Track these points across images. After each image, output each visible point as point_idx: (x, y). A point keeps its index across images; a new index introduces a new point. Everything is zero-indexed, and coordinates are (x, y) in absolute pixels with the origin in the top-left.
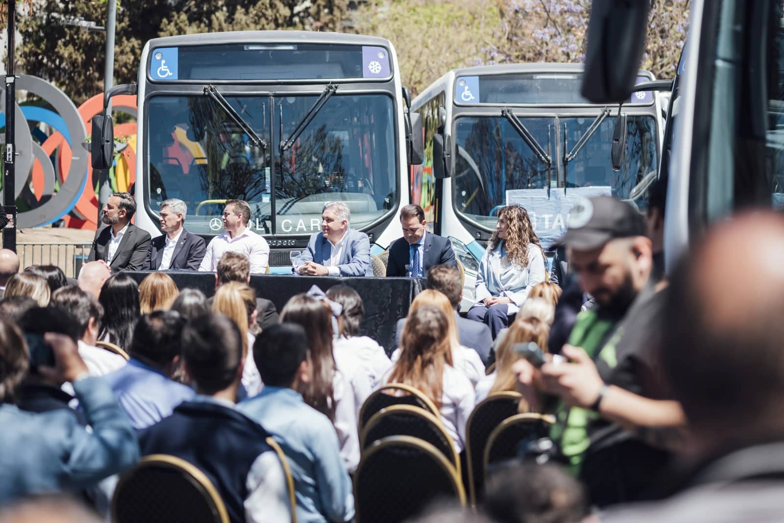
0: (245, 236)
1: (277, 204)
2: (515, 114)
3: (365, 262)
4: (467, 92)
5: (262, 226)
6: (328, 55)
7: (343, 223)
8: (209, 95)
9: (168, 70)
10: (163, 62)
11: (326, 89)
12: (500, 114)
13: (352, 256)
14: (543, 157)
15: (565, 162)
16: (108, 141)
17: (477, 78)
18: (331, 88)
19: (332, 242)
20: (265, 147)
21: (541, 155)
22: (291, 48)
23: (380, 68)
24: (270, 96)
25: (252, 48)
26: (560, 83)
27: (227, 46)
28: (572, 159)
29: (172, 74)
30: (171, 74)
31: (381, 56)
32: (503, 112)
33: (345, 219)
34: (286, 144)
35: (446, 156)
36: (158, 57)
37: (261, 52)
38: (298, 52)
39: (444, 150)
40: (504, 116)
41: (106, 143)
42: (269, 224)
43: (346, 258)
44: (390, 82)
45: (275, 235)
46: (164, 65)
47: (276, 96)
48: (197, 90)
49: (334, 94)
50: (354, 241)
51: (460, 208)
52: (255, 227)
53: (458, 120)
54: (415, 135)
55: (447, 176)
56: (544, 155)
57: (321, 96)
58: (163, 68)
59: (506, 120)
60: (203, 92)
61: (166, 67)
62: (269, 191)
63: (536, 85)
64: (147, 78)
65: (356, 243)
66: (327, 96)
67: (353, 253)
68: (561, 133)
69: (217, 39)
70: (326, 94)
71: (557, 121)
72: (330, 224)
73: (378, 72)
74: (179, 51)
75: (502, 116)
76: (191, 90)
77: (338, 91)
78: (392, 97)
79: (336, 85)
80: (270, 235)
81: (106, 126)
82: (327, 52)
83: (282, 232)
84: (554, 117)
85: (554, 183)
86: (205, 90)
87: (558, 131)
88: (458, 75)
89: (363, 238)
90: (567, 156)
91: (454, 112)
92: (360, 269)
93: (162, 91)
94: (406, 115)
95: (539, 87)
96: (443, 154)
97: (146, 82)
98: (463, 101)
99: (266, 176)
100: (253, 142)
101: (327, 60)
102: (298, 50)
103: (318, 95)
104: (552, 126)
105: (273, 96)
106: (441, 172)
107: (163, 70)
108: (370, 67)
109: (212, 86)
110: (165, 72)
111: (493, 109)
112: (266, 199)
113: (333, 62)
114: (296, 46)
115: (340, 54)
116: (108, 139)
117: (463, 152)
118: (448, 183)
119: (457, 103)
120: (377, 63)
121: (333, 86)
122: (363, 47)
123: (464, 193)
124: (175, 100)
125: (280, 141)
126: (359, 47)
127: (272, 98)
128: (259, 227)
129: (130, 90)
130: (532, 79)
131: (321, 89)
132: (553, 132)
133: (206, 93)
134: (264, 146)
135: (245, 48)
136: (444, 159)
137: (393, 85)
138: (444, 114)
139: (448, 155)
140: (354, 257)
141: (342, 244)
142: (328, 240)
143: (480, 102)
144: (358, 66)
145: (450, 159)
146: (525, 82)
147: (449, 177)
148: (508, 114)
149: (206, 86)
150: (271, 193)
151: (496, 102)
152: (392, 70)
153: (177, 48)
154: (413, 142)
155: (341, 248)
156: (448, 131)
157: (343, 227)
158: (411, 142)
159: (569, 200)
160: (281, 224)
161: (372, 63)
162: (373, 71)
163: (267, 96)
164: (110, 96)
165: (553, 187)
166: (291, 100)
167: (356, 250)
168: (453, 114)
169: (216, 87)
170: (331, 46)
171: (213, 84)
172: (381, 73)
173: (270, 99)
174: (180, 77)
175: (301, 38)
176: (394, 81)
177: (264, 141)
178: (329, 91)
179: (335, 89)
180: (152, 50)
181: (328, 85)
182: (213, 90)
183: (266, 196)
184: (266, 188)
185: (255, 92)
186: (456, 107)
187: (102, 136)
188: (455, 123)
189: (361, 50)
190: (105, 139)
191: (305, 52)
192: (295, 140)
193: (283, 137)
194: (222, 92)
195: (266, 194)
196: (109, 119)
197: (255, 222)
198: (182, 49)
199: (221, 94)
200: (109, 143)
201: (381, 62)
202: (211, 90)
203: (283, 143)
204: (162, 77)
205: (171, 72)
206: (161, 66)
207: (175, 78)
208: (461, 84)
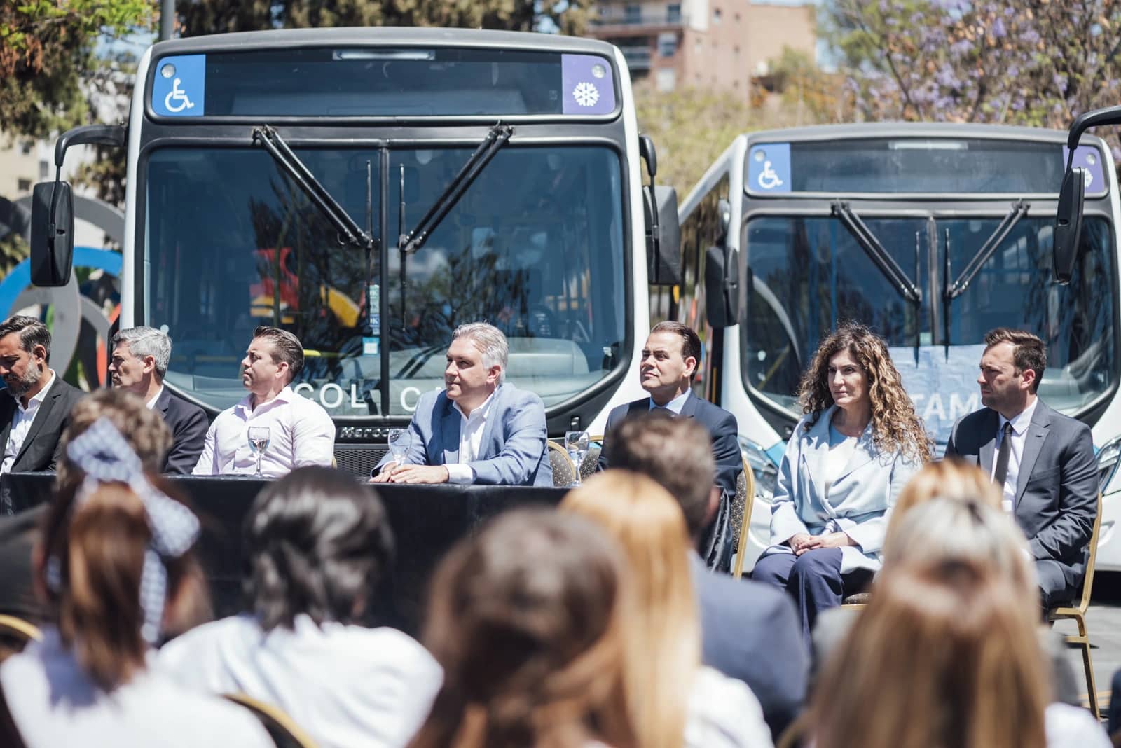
0: (280, 402)
1: (392, 360)
2: (855, 212)
3: (529, 456)
4: (768, 173)
5: (363, 400)
6: (496, 71)
7: (493, 371)
8: (264, 146)
9: (185, 98)
10: (177, 82)
11: (491, 134)
12: (828, 211)
13: (505, 440)
14: (906, 290)
15: (946, 298)
16: (62, 232)
17: (788, 147)
18: (501, 133)
19: (462, 409)
20: (370, 246)
21: (903, 286)
22: (423, 56)
23: (596, 95)
24: (381, 148)
25: (347, 56)
26: (937, 159)
27: (300, 52)
28: (960, 294)
29: (192, 105)
30: (190, 105)
31: (598, 74)
32: (833, 208)
33: (496, 363)
34: (409, 241)
35: (730, 287)
36: (167, 74)
37: (370, 66)
38: (436, 67)
39: (726, 275)
40: (835, 216)
41: (57, 235)
42: (376, 395)
43: (493, 447)
44: (615, 124)
45: (388, 417)
46: (179, 88)
47: (393, 147)
48: (240, 135)
49: (506, 144)
50: (509, 410)
51: (756, 383)
52: (350, 401)
53: (752, 223)
54: (664, 228)
55: (731, 322)
56: (908, 286)
57: (479, 149)
58: (176, 93)
59: (837, 221)
60: (251, 140)
61: (183, 92)
62: (376, 332)
63: (894, 159)
64: (146, 113)
65: (514, 412)
66: (492, 149)
67: (507, 434)
68: (939, 247)
69: (281, 39)
70: (489, 143)
71: (931, 226)
72: (465, 373)
73: (591, 103)
74: (208, 62)
75: (832, 216)
76: (230, 134)
77: (512, 139)
78: (620, 153)
79: (510, 127)
80: (379, 417)
81: (59, 201)
82: (495, 64)
83: (400, 410)
84: (926, 218)
85: (925, 338)
86: (255, 137)
87: (935, 243)
88: (752, 143)
89: (530, 403)
90: (951, 287)
91: (745, 208)
92: (517, 470)
93: (172, 138)
94: (647, 190)
95: (899, 164)
96: (725, 283)
97: (143, 120)
98: (759, 187)
99: (372, 303)
100: (346, 235)
101: (495, 80)
102: (438, 59)
103: (474, 146)
104: (923, 234)
105: (387, 148)
106: (718, 316)
107: (176, 97)
108: (576, 94)
109: (269, 128)
110: (180, 102)
111: (817, 203)
112: (371, 347)
113: (503, 87)
114: (433, 52)
115: (519, 69)
116: (63, 228)
117: (761, 286)
118: (733, 335)
119: (750, 191)
120: (591, 87)
121: (504, 129)
122: (564, 56)
123: (762, 356)
124: (198, 157)
125: (400, 234)
126: (555, 56)
127: (384, 150)
128: (357, 402)
129: (111, 137)
130: (886, 148)
131: (480, 135)
132: (925, 245)
133: (258, 141)
134: (367, 242)
135: (335, 56)
136: (726, 292)
137: (621, 130)
138: (726, 210)
139: (733, 284)
140: (507, 443)
141: (485, 416)
142: (454, 405)
143: (794, 189)
144: (554, 92)
145: (737, 291)
146: (874, 154)
147: (734, 324)
148: (843, 212)
149: (258, 128)
150: (381, 337)
151: (822, 190)
152: (619, 101)
153: (203, 57)
154: (660, 241)
155: (482, 426)
156: (735, 241)
157: (491, 380)
158: (657, 241)
159: (954, 369)
160: (399, 397)
161: (581, 86)
162: (581, 102)
163: (375, 147)
164: (68, 145)
165: (926, 345)
166: (424, 158)
167: (513, 430)
168: (744, 211)
169: (276, 130)
170: (501, 52)
171: (271, 124)
172: (599, 106)
173: (381, 153)
174: (208, 110)
175: (443, 37)
176: (622, 122)
177: (367, 234)
178: (495, 139)
179: (508, 134)
180: (156, 59)
181: (494, 127)
182: (272, 135)
183: (371, 342)
184: (371, 326)
185: (352, 140)
186: (748, 200)
187: (50, 221)
188: (747, 227)
189: (560, 61)
190: (57, 227)
191: (452, 64)
192: (429, 232)
193: (404, 227)
194: (288, 140)
195: (371, 339)
196: (65, 187)
197: (349, 392)
198: (213, 57)
199: (285, 142)
200: (64, 235)
201: (598, 84)
202: (268, 135)
203: (405, 238)
204: (174, 111)
205: (190, 102)
206: (171, 90)
207: (199, 112)
208: (759, 158)
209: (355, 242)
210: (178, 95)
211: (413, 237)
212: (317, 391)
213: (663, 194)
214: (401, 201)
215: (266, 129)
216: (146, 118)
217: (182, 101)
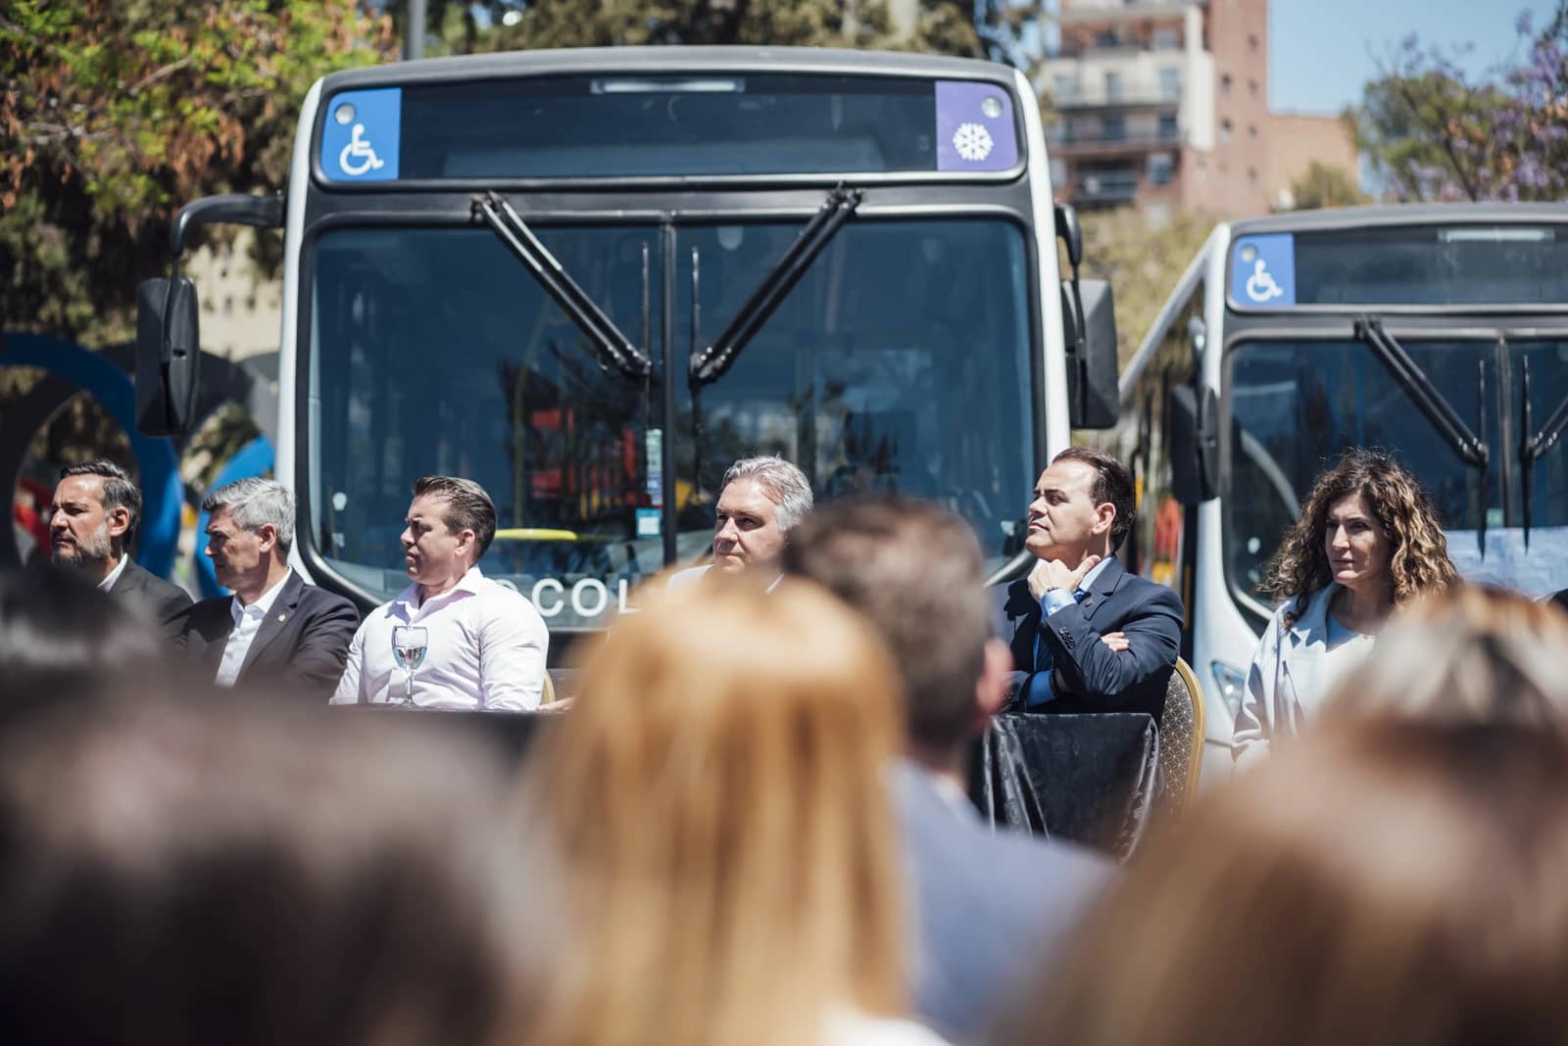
0: (464, 593)
1: (681, 546)
2: (1389, 332)
4: (1260, 277)
6: (837, 108)
8: (487, 223)
9: (371, 153)
10: (358, 130)
11: (828, 202)
12: (1348, 331)
14: (1465, 447)
15: (1524, 458)
16: (180, 353)
17: (1289, 240)
18: (843, 199)
20: (646, 371)
21: (1461, 441)
22: (727, 86)
23: (988, 143)
24: (664, 224)
25: (613, 85)
26: (1510, 255)
28: (1544, 451)
30: (378, 164)
31: (992, 112)
32: (1357, 327)
34: (706, 363)
35: (1206, 445)
36: (344, 118)
37: (648, 104)
38: (749, 105)
39: (1200, 426)
40: (1360, 339)
41: (174, 359)
44: (1017, 185)
46: (362, 138)
47: (681, 223)
48: (451, 207)
49: (851, 217)
51: (1248, 587)
52: (617, 606)
53: (1239, 351)
54: (1094, 344)
55: (1208, 496)
56: (1469, 442)
57: (812, 224)
58: (358, 147)
59: (1364, 348)
60: (468, 214)
62: (657, 501)
63: (1446, 255)
64: (312, 176)
66: (831, 224)
68: (1513, 384)
70: (826, 216)
71: (1502, 351)
72: (749, 538)
73: (981, 155)
74: (404, 98)
75: (1356, 339)
76: (436, 207)
77: (862, 210)
78: (1023, 228)
79: (858, 191)
81: (177, 307)
82: (836, 98)
84: (1494, 341)
85: (1495, 517)
86: (474, 211)
87: (1507, 377)
88: (1237, 233)
90: (1532, 442)
91: (1228, 329)
93: (351, 213)
94: (1068, 287)
95: (1454, 263)
96: (1198, 439)
97: (309, 187)
99: (650, 457)
100: (611, 354)
101: (837, 121)
102: (748, 89)
103: (802, 220)
104: (1490, 365)
105: (673, 224)
107: (357, 152)
108: (958, 141)
109: (495, 196)
110: (361, 160)
111: (1332, 321)
112: (649, 524)
113: (848, 133)
114: (742, 81)
115: (872, 105)
116: (183, 347)
117: (1254, 446)
118: (1212, 513)
119: (1234, 305)
120: (980, 130)
121: (849, 194)
122: (939, 86)
123: (1254, 545)
124: (390, 241)
125: (691, 352)
126: (926, 85)
127: (669, 228)
129: (261, 213)
130: (1434, 240)
131: (812, 204)
132: (1493, 380)
133: (479, 216)
134: (643, 366)
135: (595, 88)
136: (1200, 452)
137: (1025, 194)
138: (1198, 332)
139: (1209, 439)
143: (1299, 300)
144: (924, 139)
145: (1216, 451)
146: (1416, 249)
147: (1212, 497)
148: (1372, 334)
149: (478, 197)
150: (664, 509)
151: (1340, 301)
152: (1022, 151)
154: (1089, 363)
156: (1213, 378)
158: (1083, 363)
159: (1538, 562)
161: (965, 129)
162: (966, 153)
163: (654, 223)
165: (1495, 527)
166: (731, 238)
168: (1226, 334)
169: (507, 201)
170: (843, 80)
171: (498, 190)
172: (994, 159)
173: (664, 232)
174: (405, 170)
175: (757, 58)
176: (1028, 184)
177: (642, 354)
178: (834, 209)
179: (854, 201)
180: (327, 96)
181: (833, 191)
182: (498, 206)
183: (649, 515)
184: (650, 492)
185: (619, 213)
186: (1233, 319)
187: (162, 338)
188: (1231, 358)
189: (932, 92)
190: (173, 346)
191: (772, 100)
192: (737, 350)
193: (699, 340)
194: (520, 213)
195: (650, 511)
196: (185, 287)
197: (616, 592)
198: (413, 92)
199: (521, 218)
200: (184, 358)
201: (991, 126)
202: (493, 207)
203: (698, 359)
204: (354, 172)
205: (378, 158)
206: (349, 141)
207: (392, 175)
208: (1247, 256)
209: (624, 366)
210: (361, 148)
211: (712, 357)
212: (568, 591)
213: (1092, 291)
214: (693, 302)
215: (490, 198)
216: (312, 184)
217: (364, 159)
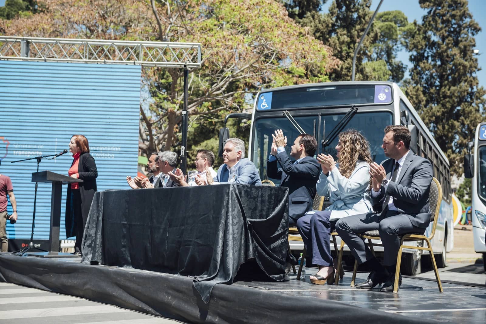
4: (485, 133)
6: (357, 92)
7: (239, 153)
8: (285, 117)
9: (266, 105)
19: (229, 167)
22: (333, 88)
23: (385, 97)
24: (318, 115)
25: (311, 90)
30: (267, 107)
31: (387, 91)
33: (240, 150)
36: (262, 98)
39: (470, 163)
44: (391, 105)
47: (322, 115)
48: (279, 114)
49: (356, 113)
51: (482, 195)
53: (481, 148)
55: (472, 176)
57: (347, 114)
58: (264, 103)
60: (282, 115)
64: (256, 109)
66: (351, 114)
70: (350, 112)
72: (229, 154)
73: (384, 99)
74: (273, 94)
76: (277, 114)
77: (358, 111)
78: (392, 114)
79: (357, 107)
81: (225, 133)
82: (357, 89)
88: (481, 125)
91: (479, 144)
93: (262, 116)
96: (469, 165)
98: (483, 138)
101: (357, 94)
102: (337, 89)
103: (345, 113)
106: (467, 174)
108: (379, 97)
114: (336, 87)
115: (362, 90)
119: (481, 139)
120: (384, 95)
121: (355, 108)
122: (376, 86)
123: (484, 187)
124: (270, 121)
126: (373, 86)
129: (247, 116)
131: (347, 110)
133: (284, 115)
135: (308, 90)
136: (470, 167)
137: (393, 107)
139: (472, 165)
144: (372, 97)
145: (473, 167)
149: (284, 112)
152: (393, 98)
153: (272, 92)
157: (238, 156)
162: (380, 99)
163: (315, 115)
164: (228, 118)
166: (335, 118)
169: (289, 112)
171: (288, 110)
172: (386, 100)
173: (319, 117)
174: (272, 107)
175: (339, 83)
176: (394, 104)
178: (352, 110)
179: (356, 110)
180: (260, 94)
181: (352, 108)
185: (310, 114)
186: (480, 141)
187: (222, 139)
188: (479, 149)
189: (374, 87)
196: (227, 129)
198: (275, 93)
199: (292, 115)
201: (386, 93)
202: (287, 113)
203: (323, 141)
204: (263, 108)
206: (263, 102)
207: (270, 108)
208: (483, 129)
211: (325, 140)
214: (323, 130)
216: (256, 111)
217: (265, 106)
